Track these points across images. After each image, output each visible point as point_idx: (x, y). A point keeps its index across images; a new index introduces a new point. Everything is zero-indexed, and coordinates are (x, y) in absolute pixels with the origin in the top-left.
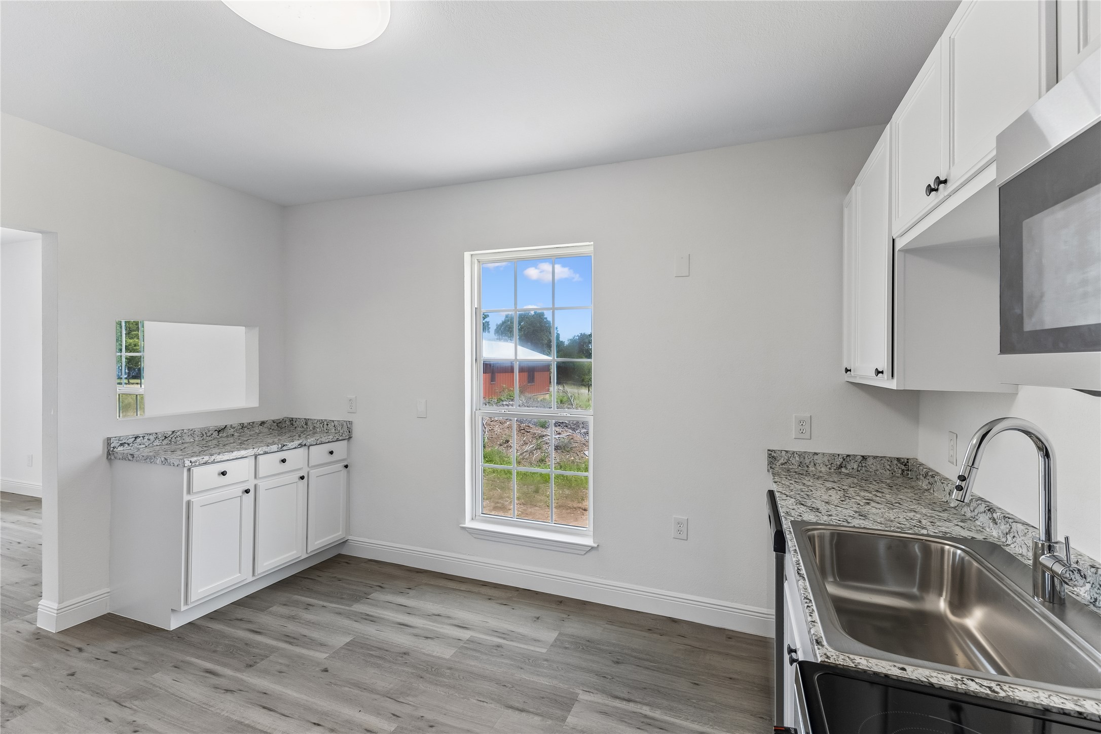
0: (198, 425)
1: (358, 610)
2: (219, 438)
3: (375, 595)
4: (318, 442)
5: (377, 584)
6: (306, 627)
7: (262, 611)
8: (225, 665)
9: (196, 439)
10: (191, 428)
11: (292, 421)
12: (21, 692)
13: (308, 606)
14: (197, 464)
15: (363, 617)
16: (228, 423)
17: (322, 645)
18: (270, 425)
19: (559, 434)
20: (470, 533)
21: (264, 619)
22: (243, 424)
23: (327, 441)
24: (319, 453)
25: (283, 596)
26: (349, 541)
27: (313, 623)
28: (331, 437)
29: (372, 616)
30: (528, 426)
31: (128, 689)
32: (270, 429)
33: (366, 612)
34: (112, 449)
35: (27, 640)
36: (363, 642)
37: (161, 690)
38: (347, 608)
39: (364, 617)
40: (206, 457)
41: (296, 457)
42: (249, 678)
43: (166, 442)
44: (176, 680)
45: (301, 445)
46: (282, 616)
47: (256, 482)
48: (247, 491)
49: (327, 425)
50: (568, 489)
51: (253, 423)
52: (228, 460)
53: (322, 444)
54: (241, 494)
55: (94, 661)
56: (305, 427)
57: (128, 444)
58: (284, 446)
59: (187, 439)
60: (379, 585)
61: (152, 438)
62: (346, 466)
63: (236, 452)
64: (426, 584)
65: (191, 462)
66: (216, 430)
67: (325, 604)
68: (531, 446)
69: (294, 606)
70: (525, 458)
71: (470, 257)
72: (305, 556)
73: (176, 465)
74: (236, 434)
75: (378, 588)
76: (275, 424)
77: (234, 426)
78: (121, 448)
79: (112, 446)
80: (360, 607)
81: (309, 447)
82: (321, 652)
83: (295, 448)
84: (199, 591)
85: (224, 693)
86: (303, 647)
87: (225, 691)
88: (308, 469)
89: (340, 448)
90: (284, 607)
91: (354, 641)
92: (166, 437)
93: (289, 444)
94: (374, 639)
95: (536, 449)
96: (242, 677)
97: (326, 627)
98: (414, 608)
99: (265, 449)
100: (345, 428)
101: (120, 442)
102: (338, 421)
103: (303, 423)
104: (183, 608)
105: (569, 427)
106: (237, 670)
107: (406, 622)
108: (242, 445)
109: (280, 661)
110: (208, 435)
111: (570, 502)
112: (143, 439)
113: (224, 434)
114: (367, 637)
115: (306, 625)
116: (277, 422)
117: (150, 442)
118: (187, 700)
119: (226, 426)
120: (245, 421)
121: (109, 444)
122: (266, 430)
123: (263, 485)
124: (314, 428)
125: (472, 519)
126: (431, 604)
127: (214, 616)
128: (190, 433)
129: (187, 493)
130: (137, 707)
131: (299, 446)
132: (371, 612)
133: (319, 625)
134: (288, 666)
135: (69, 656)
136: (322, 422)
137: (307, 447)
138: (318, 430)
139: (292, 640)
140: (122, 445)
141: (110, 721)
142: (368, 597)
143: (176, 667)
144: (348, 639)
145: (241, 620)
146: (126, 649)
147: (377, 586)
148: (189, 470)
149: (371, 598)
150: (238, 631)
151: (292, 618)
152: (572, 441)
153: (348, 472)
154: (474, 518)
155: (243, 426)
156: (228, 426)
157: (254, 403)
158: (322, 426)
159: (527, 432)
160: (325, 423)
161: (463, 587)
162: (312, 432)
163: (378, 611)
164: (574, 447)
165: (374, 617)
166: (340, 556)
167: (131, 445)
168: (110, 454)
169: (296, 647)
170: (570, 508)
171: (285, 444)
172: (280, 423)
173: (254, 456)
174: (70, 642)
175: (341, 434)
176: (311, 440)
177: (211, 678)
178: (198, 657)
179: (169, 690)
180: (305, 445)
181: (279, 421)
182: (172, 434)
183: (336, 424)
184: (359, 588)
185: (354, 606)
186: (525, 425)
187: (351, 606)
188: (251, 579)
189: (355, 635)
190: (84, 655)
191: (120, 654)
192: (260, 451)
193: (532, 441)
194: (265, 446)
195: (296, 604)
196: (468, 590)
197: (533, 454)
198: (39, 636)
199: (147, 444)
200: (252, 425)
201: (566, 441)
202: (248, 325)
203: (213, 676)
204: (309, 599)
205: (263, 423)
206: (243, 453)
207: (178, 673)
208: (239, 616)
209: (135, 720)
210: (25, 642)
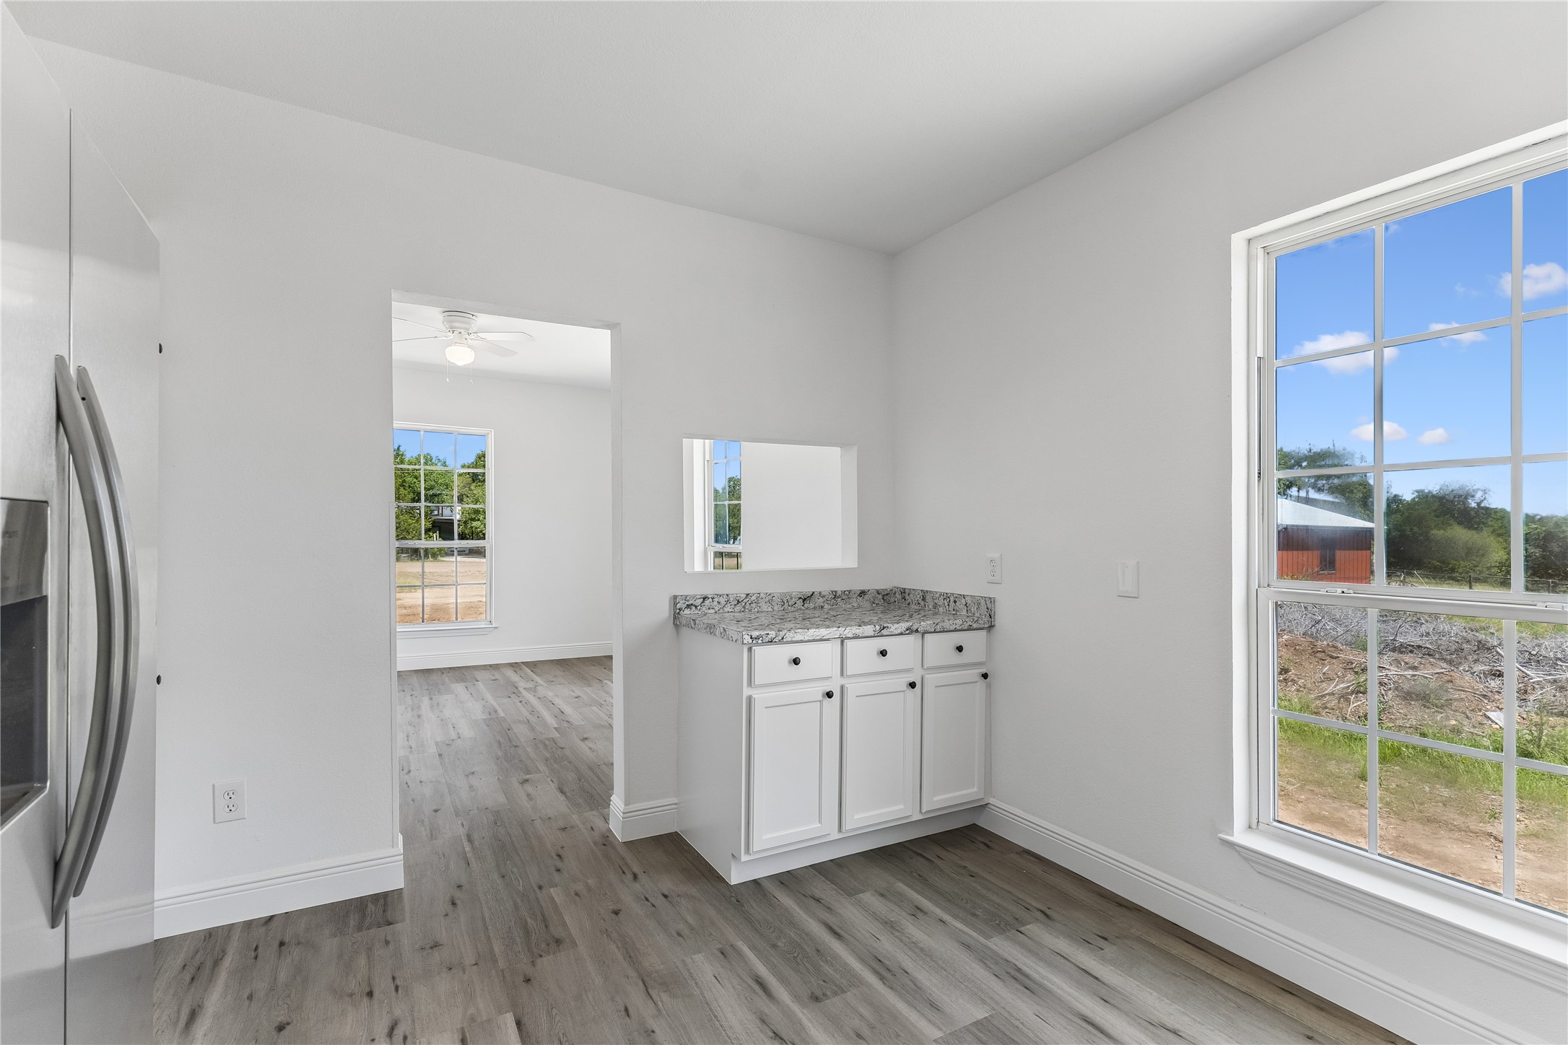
0: (778, 588)
1: (1000, 952)
2: (804, 610)
3: (1033, 929)
4: (938, 628)
5: (1038, 906)
6: (910, 953)
7: (850, 894)
8: (784, 980)
9: (776, 608)
10: (769, 592)
11: (904, 592)
12: (567, 919)
13: (917, 911)
14: (760, 641)
15: (1010, 970)
16: (817, 589)
17: (933, 1006)
18: (873, 597)
19: (1415, 668)
20: (1246, 859)
21: (849, 912)
22: (836, 592)
23: (953, 628)
24: (939, 646)
25: (880, 877)
26: (989, 806)
27: (922, 950)
28: (959, 622)
29: (1027, 976)
30: (1333, 646)
31: (662, 967)
32: (874, 603)
33: (1017, 963)
34: (678, 611)
35: (595, 843)
36: (1008, 1033)
37: (696, 988)
38: (982, 939)
39: (1013, 972)
40: (771, 633)
41: (903, 648)
42: (810, 1025)
43: (739, 608)
44: (718, 978)
45: (910, 631)
46: (876, 917)
47: (843, 681)
48: (829, 695)
49: (955, 602)
50: (1447, 786)
51: (850, 591)
52: (802, 641)
53: (943, 632)
54: (821, 698)
55: (642, 900)
56: (922, 603)
57: (696, 607)
58: (884, 628)
59: (765, 607)
60: (1042, 909)
61: (723, 600)
62: (985, 676)
63: (813, 630)
64: (1140, 940)
65: (751, 638)
66: (801, 598)
67: (947, 917)
68: (1342, 686)
69: (895, 903)
70: (1328, 705)
71: (1244, 245)
72: (917, 817)
73: (734, 640)
74: (826, 606)
75: (1039, 915)
76: (880, 596)
77: (823, 593)
78: (687, 611)
79: (678, 606)
80: (1002, 946)
81: (923, 634)
82: (930, 1021)
83: (901, 634)
84: (764, 838)
85: (771, 1038)
86: (901, 996)
87: (772, 1034)
88: (922, 672)
89: (974, 641)
90: (881, 899)
91: (989, 1021)
92: (739, 602)
93: (891, 625)
94: (1031, 1034)
95: (1352, 692)
96: (800, 1015)
97: (942, 968)
98: (1114, 989)
99: (855, 630)
100: (983, 607)
101: (687, 603)
102: (971, 596)
103: (919, 598)
104: (744, 858)
105: (1437, 656)
106: (797, 998)
107: (1098, 1019)
108: (829, 621)
109: (862, 1010)
110: (790, 603)
111: (1457, 816)
112: (713, 601)
113: (811, 604)
114: (1017, 1023)
115: (910, 949)
116: (883, 594)
117: (720, 606)
118: (722, 1026)
119: (813, 592)
120: (839, 588)
121: (675, 604)
122: (867, 605)
123: (853, 688)
124: (935, 606)
125: (1250, 827)
126: (1155, 994)
127: (787, 880)
128: (767, 599)
129: (748, 685)
130: (663, 1005)
131: (907, 632)
132: (1025, 964)
133: (931, 957)
134: (872, 1027)
135: (622, 881)
136: (946, 596)
137: (919, 635)
138: (941, 609)
139: (885, 973)
140: (688, 606)
141: (628, 1015)
142: (1021, 929)
143: (722, 953)
144: (980, 1013)
145: (818, 901)
146: (679, 896)
147: (1039, 910)
148: (750, 649)
149: (1027, 932)
150: (811, 921)
151: (891, 926)
152: (1450, 685)
153: (989, 686)
154: (1254, 826)
155: (835, 595)
156: (816, 593)
157: (852, 563)
158: (946, 604)
159: (1332, 657)
160: (952, 599)
161: (1232, 978)
162: (931, 612)
163: (1040, 969)
164: (1456, 700)
165: (1030, 979)
166: (974, 828)
167: (698, 608)
168: (676, 615)
169: (890, 990)
170: (1460, 830)
171: (885, 625)
172: (887, 594)
173: (839, 640)
174: (629, 861)
175: (976, 619)
176: (925, 625)
177: (760, 996)
178: (753, 948)
179: (705, 993)
180: (917, 631)
181: (886, 592)
182: (746, 598)
183: (969, 602)
184: (1005, 904)
185: (995, 939)
186: (1325, 643)
187: (988, 937)
188: (836, 836)
189: (994, 1010)
190: (637, 886)
191: (670, 902)
192: (849, 632)
193: (1344, 676)
194: (856, 625)
195: (899, 899)
196: (1244, 989)
197: (1348, 701)
198: (606, 840)
199: (717, 609)
200: (847, 594)
201: (1432, 685)
202: (843, 445)
203: (764, 994)
204: (919, 897)
205: (862, 593)
206: (823, 632)
207: (722, 967)
208: (818, 894)
209: (655, 1029)
210: (593, 845)
